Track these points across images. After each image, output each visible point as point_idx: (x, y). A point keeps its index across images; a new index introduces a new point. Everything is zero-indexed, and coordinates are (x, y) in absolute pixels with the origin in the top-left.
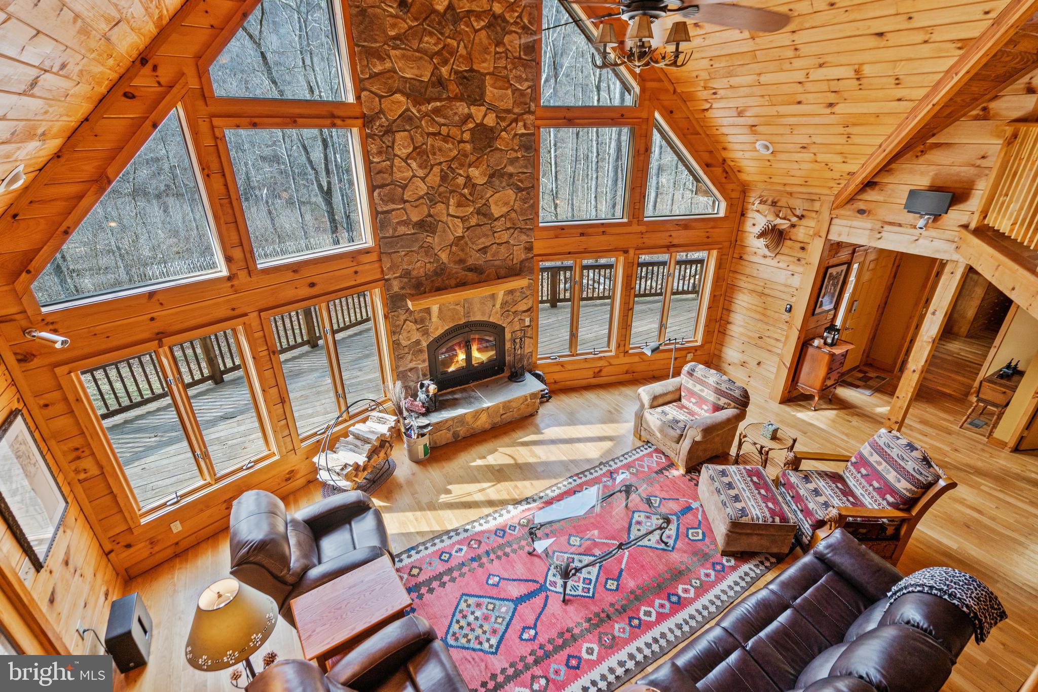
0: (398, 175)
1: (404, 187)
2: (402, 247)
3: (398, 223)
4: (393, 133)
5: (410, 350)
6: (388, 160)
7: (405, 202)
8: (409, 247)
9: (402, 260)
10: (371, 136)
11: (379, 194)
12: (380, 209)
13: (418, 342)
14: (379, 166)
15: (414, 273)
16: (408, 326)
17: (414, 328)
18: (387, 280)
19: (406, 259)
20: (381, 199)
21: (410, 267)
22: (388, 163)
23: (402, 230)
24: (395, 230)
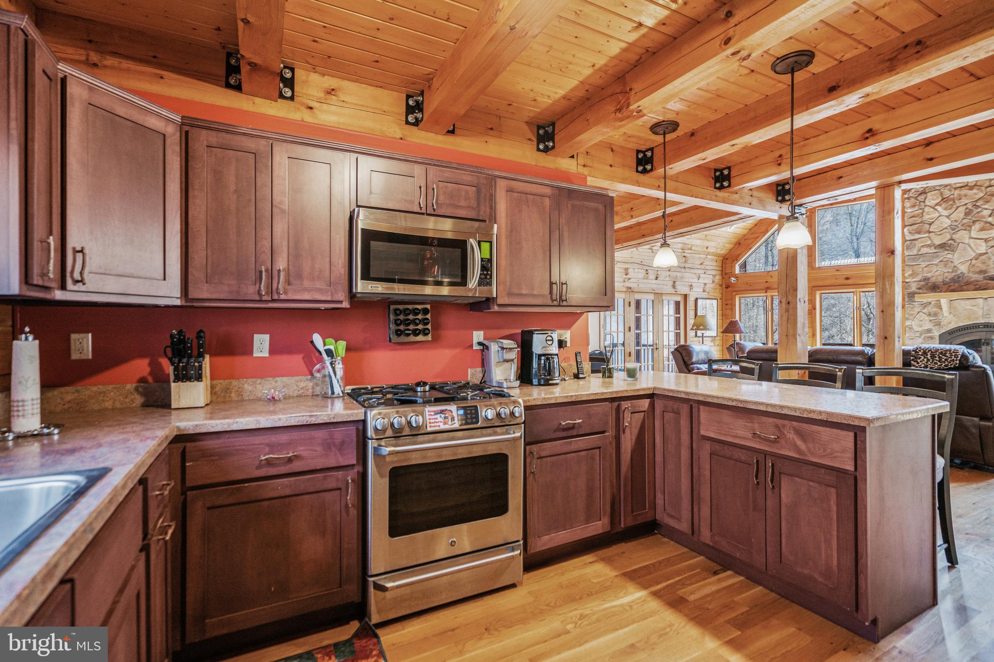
0: (926, 217)
1: (930, 224)
2: (923, 261)
3: (922, 246)
4: (926, 193)
5: (921, 335)
6: (921, 209)
7: (930, 232)
8: (930, 262)
9: (923, 269)
10: (908, 198)
11: (909, 230)
12: (907, 238)
13: (929, 331)
14: (912, 214)
15: (933, 280)
16: (920, 316)
17: (927, 318)
18: (907, 283)
19: (925, 269)
20: (910, 233)
21: (929, 275)
22: (920, 211)
23: (925, 250)
24: (919, 250)
